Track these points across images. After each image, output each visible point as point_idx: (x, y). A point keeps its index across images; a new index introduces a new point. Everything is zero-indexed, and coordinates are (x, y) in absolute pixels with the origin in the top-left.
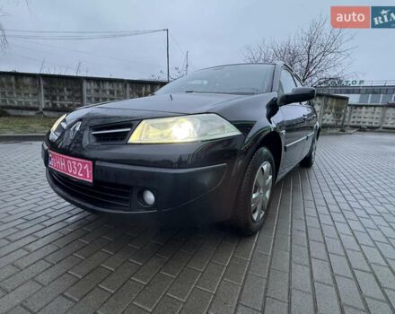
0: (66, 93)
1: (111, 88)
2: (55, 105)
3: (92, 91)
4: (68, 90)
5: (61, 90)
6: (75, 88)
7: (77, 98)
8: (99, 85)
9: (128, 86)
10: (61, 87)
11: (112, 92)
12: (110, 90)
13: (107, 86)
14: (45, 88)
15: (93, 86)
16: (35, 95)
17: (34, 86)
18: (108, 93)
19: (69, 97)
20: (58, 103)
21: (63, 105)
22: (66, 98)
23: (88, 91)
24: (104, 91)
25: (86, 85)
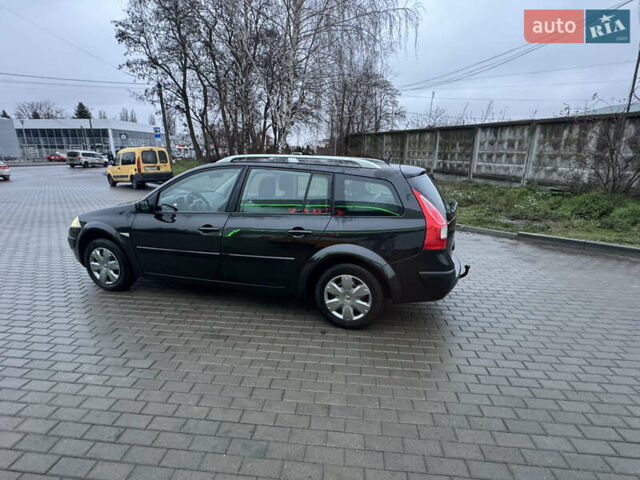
0: (458, 149)
1: (511, 137)
2: (445, 165)
3: (486, 144)
4: (460, 145)
5: (454, 146)
6: (468, 141)
7: (467, 156)
8: (496, 135)
9: (538, 130)
10: (454, 142)
11: (511, 144)
12: (509, 140)
13: (507, 135)
14: (440, 145)
15: (489, 135)
16: (430, 153)
17: (431, 144)
18: (505, 145)
19: (459, 155)
20: (448, 162)
21: (451, 165)
22: (456, 155)
23: (482, 144)
24: (501, 143)
25: (480, 136)
